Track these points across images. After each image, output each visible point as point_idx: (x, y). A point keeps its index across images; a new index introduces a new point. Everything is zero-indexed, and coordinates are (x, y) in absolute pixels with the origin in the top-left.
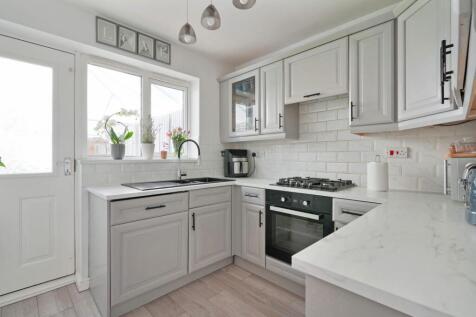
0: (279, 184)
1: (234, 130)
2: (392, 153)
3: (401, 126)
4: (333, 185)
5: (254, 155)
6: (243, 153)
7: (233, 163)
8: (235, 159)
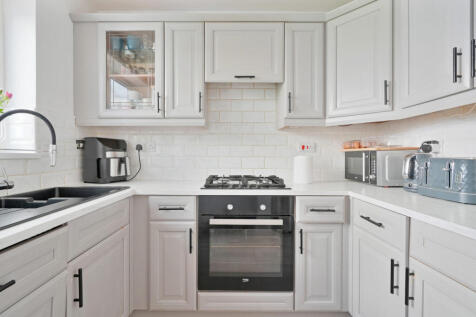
0: (208, 186)
1: (108, 106)
2: (303, 147)
3: (329, 122)
4: (261, 181)
5: (139, 148)
6: (117, 145)
7: (108, 160)
8: (109, 154)
